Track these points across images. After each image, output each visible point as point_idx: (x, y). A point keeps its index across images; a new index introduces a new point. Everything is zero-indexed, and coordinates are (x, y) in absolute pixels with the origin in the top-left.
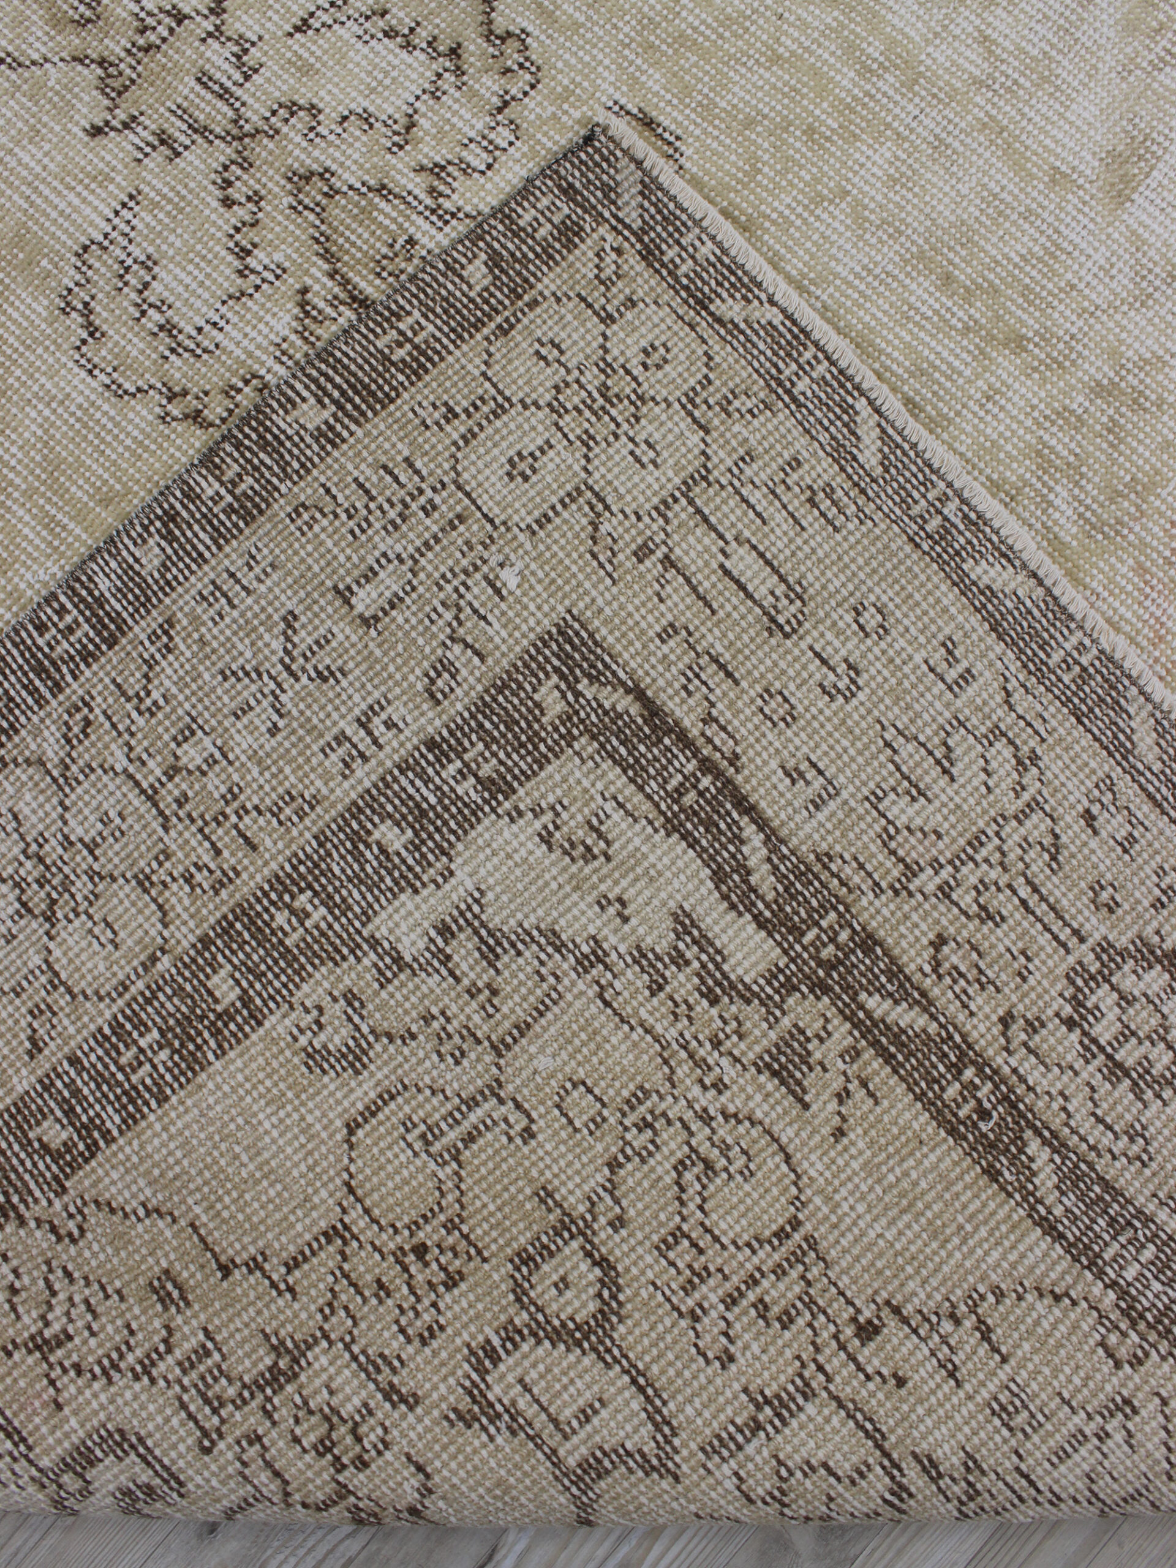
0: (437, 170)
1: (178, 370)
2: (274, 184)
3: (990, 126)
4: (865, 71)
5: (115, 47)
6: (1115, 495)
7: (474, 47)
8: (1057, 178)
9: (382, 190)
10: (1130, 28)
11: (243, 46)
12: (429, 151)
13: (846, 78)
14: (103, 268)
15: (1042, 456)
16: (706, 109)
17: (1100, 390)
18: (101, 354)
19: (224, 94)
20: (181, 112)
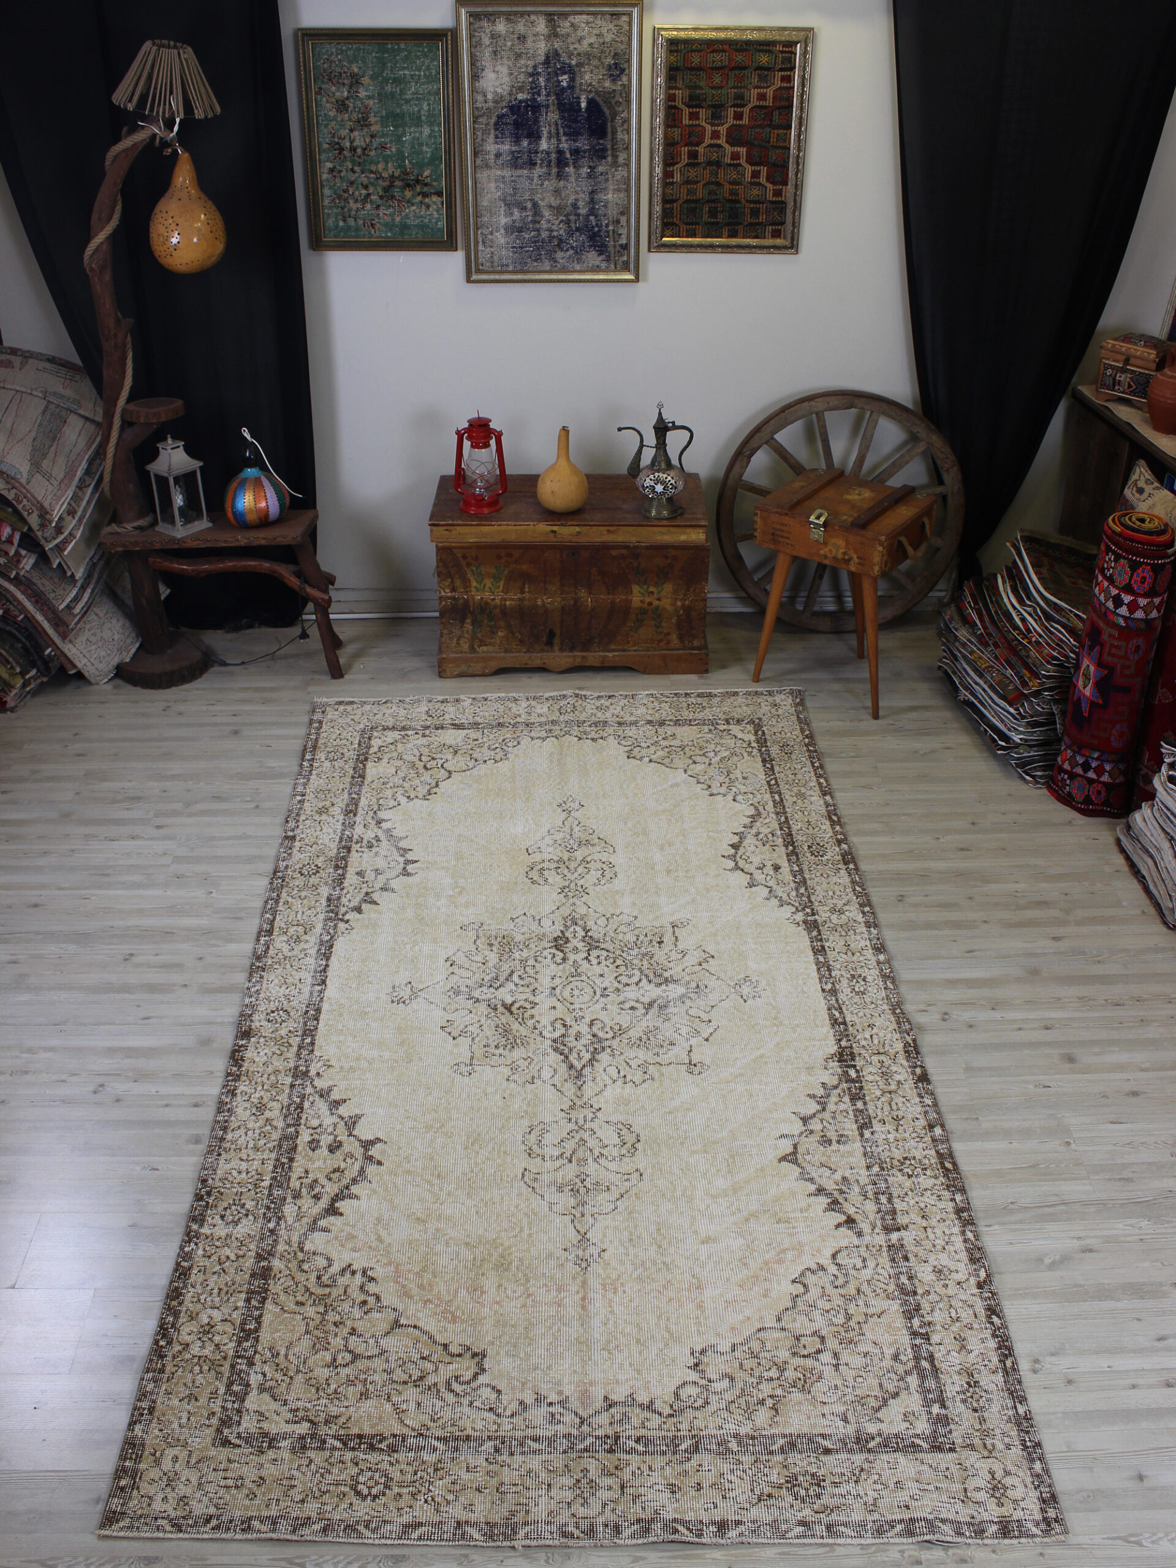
0: (602, 1155)
1: (535, 1147)
2: (578, 1137)
3: (694, 1217)
4: (683, 1195)
5: (578, 1103)
6: (648, 1278)
7: (629, 1145)
8: (696, 1232)
9: (591, 1150)
10: (735, 1224)
11: (596, 1117)
12: (604, 1152)
13: (679, 1193)
14: (541, 1125)
15: (643, 1263)
16: (652, 1180)
17: (664, 1263)
18: (527, 1136)
19: (585, 1121)
20: (577, 1119)
